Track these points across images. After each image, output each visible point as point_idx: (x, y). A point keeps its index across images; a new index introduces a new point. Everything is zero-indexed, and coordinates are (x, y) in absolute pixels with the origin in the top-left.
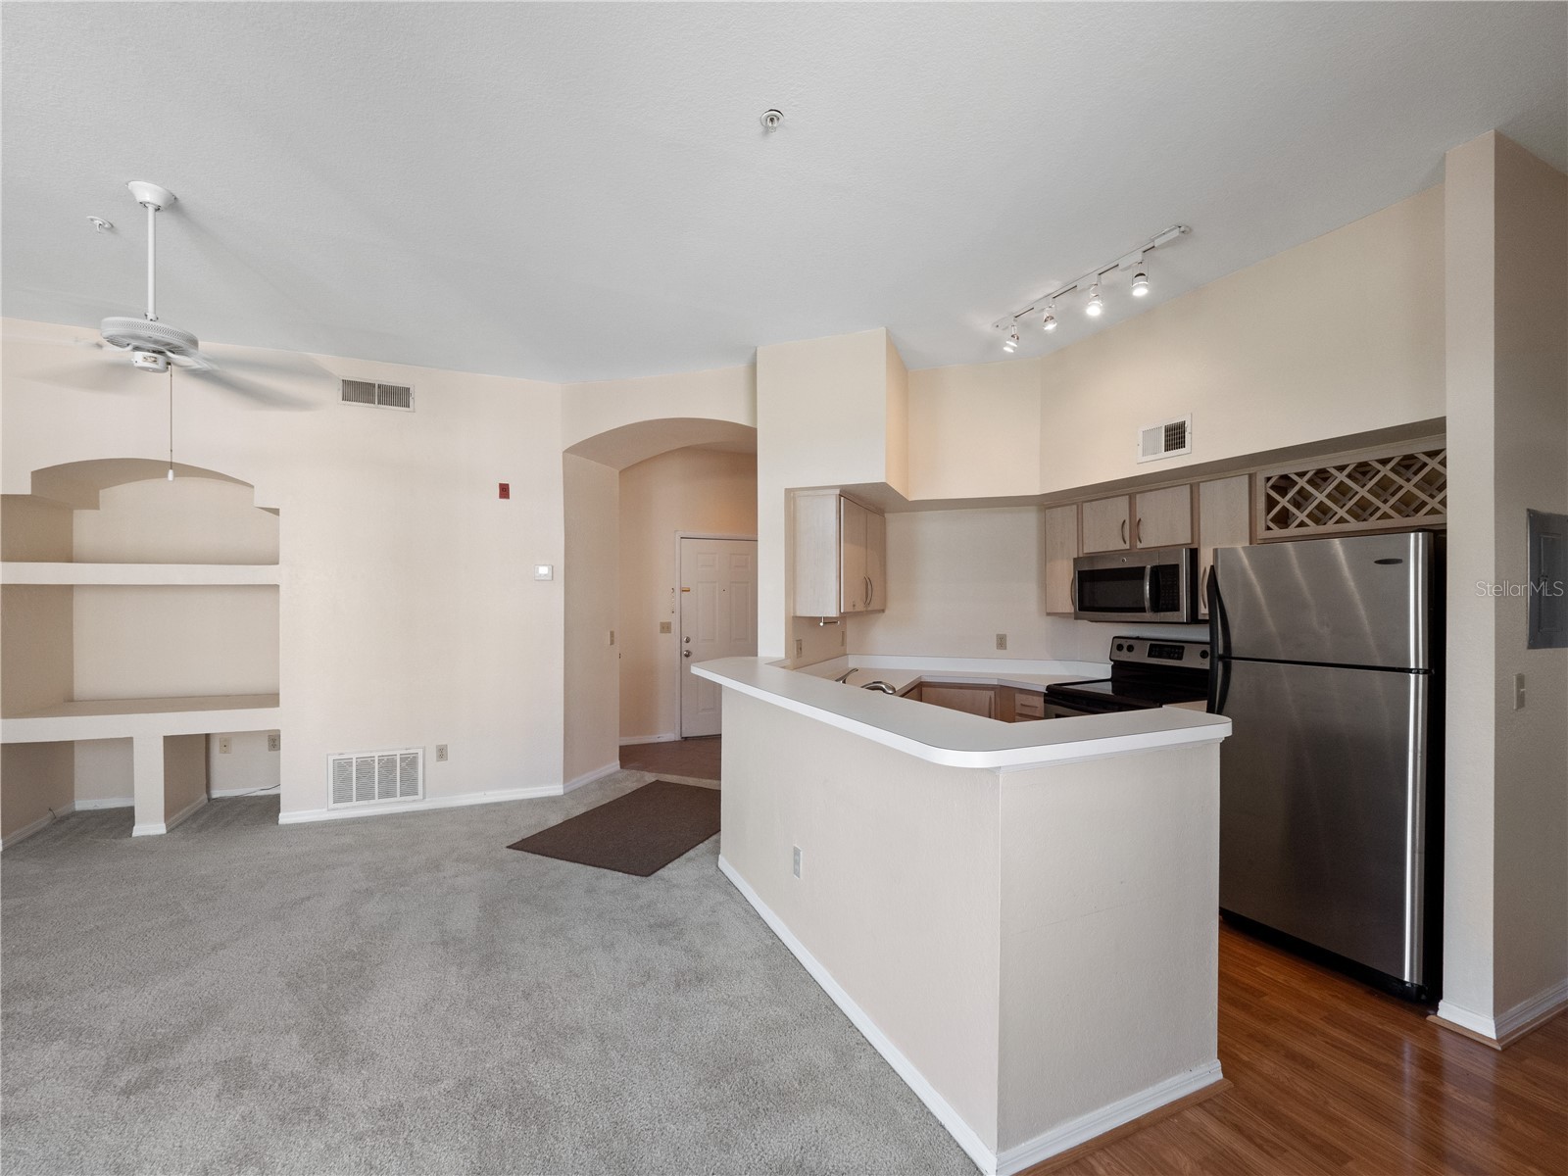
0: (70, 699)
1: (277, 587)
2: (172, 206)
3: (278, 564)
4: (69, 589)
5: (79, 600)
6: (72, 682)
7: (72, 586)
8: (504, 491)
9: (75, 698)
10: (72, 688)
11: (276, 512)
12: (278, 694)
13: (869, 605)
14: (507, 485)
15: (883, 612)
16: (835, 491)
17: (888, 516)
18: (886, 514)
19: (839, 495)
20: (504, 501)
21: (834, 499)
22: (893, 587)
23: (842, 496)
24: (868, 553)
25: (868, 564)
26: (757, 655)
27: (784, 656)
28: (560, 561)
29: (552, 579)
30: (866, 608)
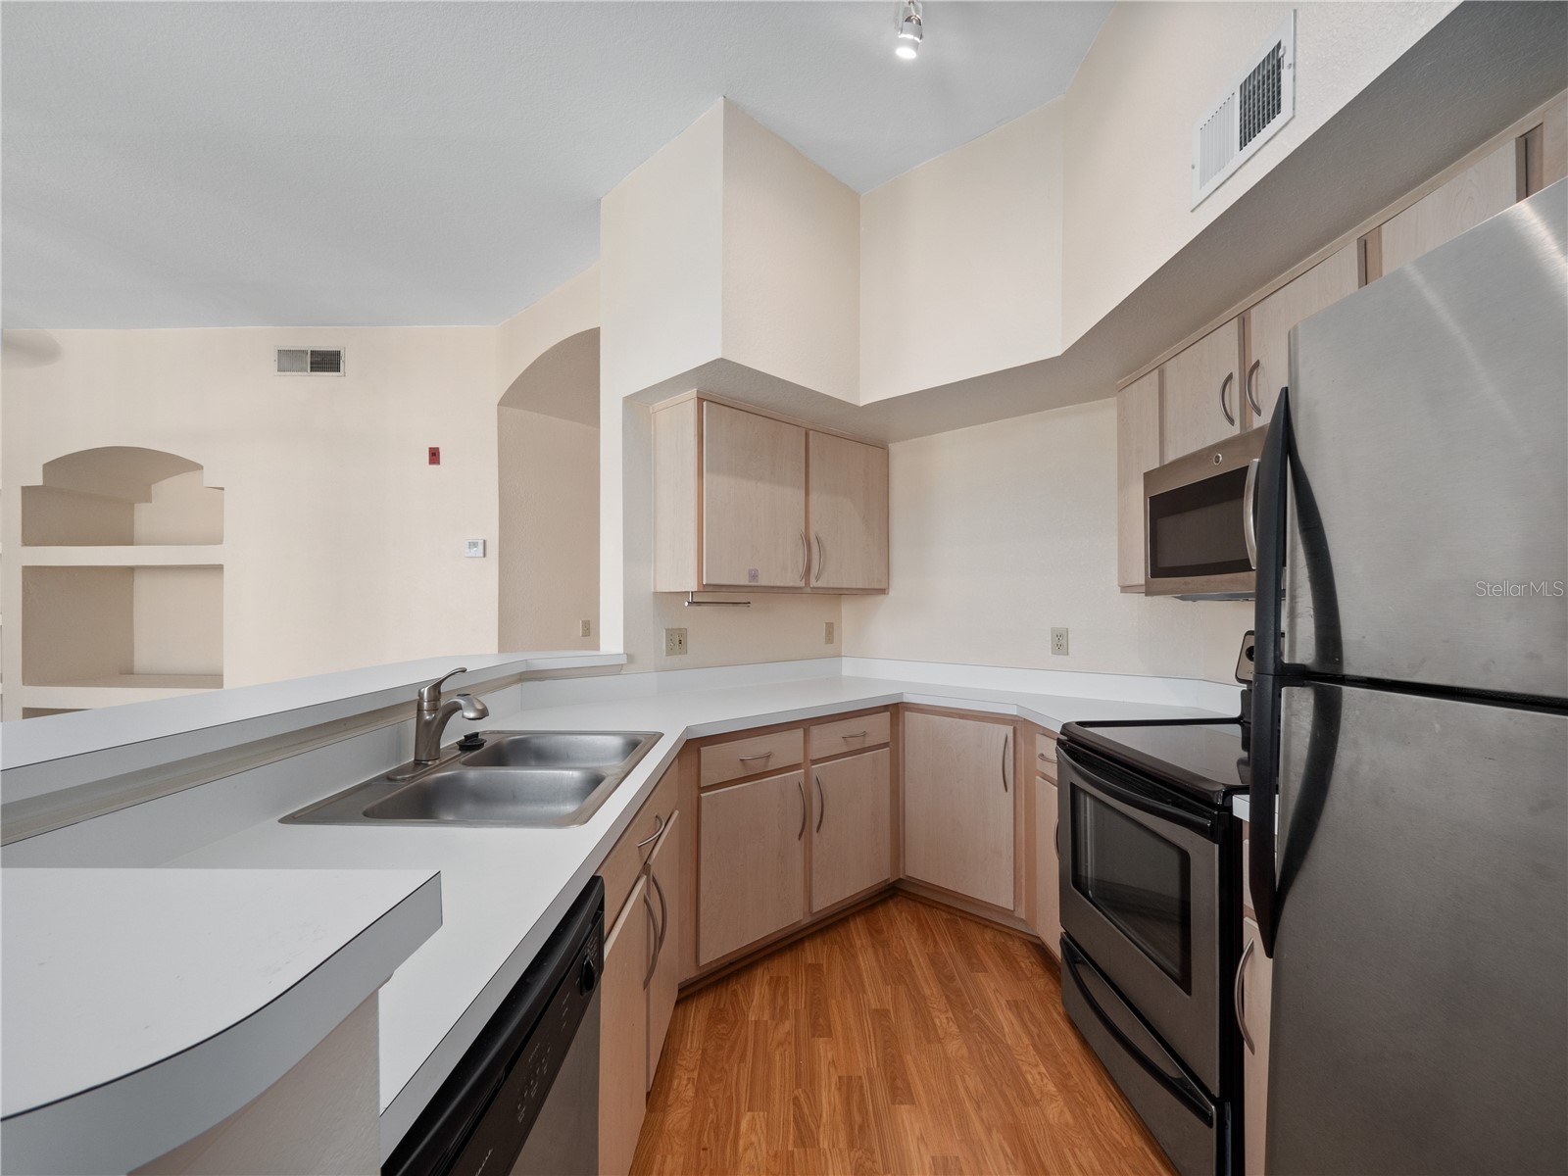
0: (131, 672)
1: (220, 566)
3: (221, 543)
4: (131, 571)
7: (132, 567)
8: (434, 456)
9: (136, 669)
10: (131, 662)
11: (223, 489)
13: (817, 578)
14: (438, 449)
15: (885, 594)
16: (693, 393)
17: (894, 448)
18: (890, 445)
19: (698, 398)
20: (434, 466)
21: (692, 406)
22: (899, 554)
23: (705, 400)
24: (814, 497)
25: (811, 516)
26: (599, 650)
27: (622, 652)
28: (493, 534)
29: (485, 556)
30: (807, 583)
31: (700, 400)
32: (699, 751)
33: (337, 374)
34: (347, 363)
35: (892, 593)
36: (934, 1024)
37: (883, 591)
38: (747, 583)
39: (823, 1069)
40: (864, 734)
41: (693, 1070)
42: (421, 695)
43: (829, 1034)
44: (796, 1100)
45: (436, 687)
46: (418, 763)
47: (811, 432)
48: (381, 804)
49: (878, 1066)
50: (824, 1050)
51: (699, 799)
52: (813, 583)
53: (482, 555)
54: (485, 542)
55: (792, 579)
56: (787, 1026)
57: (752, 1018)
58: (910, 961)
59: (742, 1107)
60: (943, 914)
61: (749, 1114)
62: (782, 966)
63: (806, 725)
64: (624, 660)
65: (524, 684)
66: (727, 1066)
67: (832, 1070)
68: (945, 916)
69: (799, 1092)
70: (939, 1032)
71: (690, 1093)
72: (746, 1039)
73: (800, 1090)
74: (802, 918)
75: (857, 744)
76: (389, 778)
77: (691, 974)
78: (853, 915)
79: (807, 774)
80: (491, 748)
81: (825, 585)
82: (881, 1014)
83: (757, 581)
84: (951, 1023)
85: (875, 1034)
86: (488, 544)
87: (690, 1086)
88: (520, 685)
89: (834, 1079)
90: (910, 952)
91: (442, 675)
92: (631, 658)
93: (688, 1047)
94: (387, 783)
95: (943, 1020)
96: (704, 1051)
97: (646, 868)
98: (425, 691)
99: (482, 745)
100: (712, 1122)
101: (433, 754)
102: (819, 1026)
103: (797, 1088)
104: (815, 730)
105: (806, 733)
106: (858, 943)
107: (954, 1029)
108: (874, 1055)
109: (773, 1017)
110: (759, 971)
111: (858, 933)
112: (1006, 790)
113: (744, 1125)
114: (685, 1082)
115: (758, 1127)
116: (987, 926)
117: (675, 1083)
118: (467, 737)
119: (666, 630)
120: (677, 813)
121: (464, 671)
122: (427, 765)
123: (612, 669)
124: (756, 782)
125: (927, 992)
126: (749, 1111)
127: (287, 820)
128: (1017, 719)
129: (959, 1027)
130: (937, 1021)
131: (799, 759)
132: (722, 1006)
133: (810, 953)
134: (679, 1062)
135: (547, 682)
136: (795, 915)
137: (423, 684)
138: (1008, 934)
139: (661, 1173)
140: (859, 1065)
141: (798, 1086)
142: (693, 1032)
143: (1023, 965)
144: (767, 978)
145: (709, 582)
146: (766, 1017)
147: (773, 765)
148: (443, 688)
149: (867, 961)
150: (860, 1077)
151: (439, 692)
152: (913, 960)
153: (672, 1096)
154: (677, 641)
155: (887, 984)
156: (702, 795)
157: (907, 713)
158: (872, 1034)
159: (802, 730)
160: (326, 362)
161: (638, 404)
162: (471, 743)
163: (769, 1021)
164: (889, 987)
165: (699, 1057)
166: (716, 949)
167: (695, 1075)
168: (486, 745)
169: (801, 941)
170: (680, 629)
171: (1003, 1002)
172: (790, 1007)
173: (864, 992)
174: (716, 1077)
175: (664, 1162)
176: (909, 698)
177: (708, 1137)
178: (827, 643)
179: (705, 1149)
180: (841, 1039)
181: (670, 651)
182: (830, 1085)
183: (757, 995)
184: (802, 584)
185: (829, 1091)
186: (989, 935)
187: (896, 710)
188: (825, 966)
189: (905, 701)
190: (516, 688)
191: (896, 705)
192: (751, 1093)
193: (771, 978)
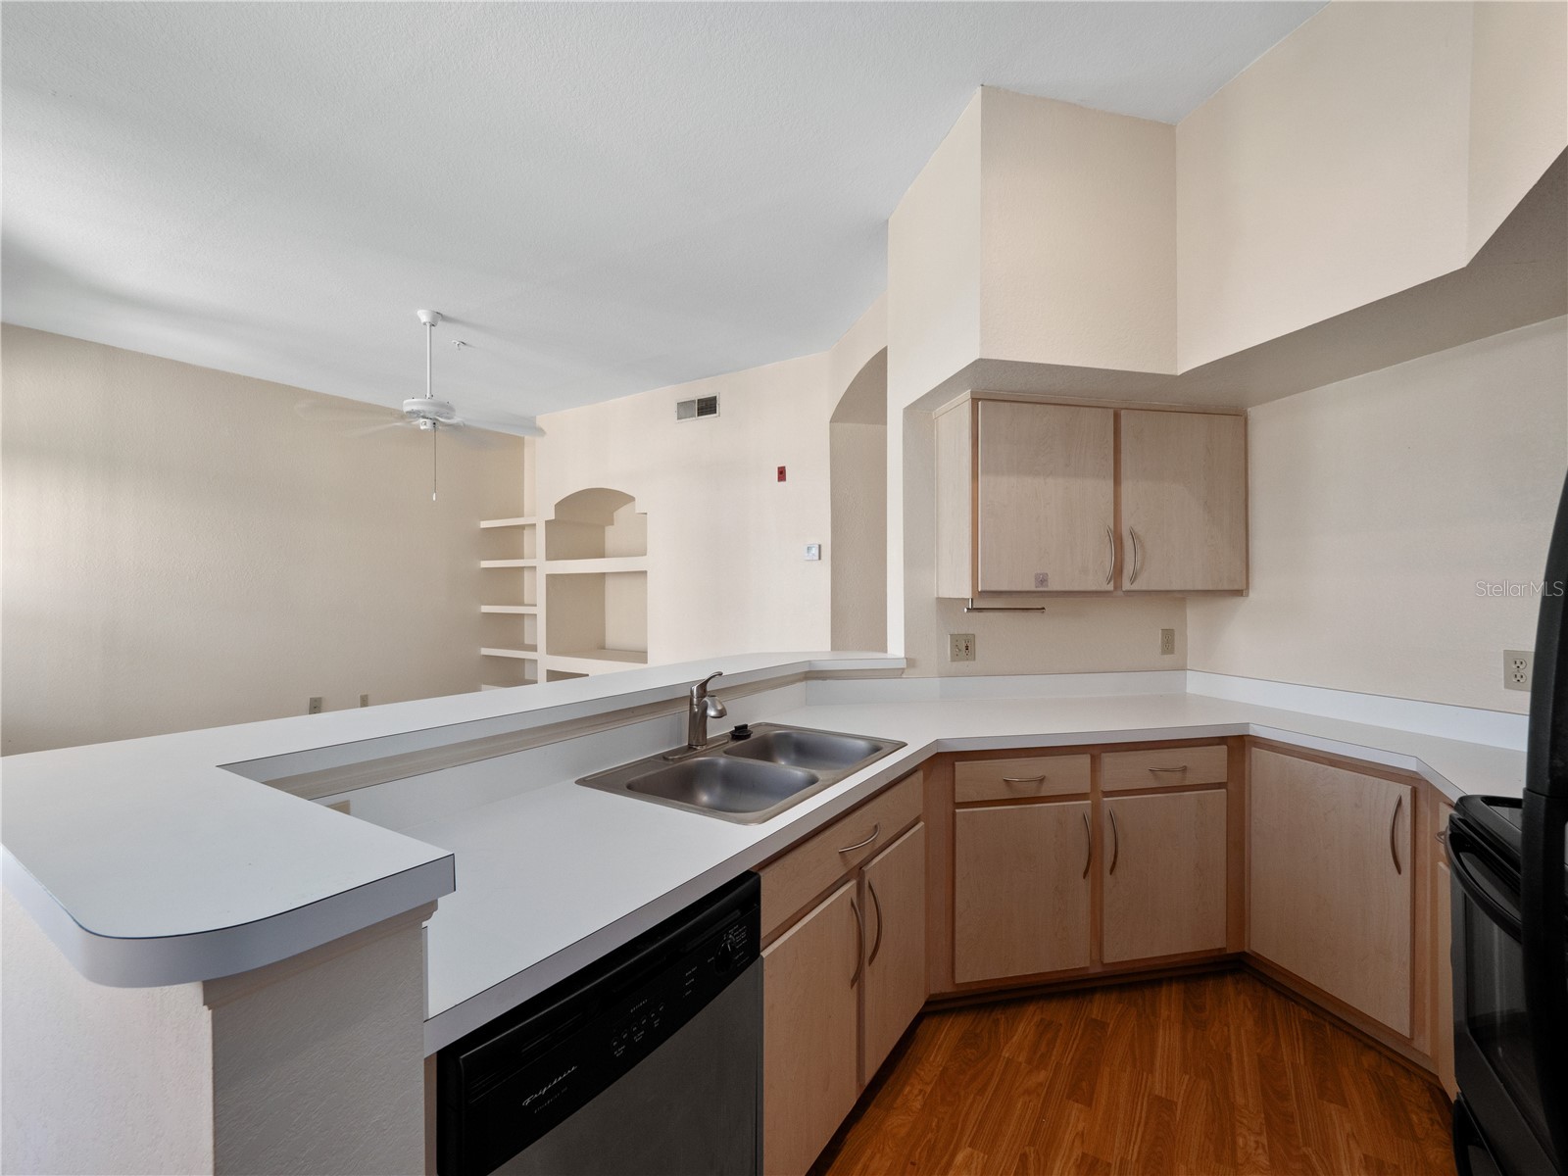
0: (603, 648)
1: (646, 572)
2: (438, 317)
3: (645, 555)
4: (602, 576)
5: (610, 585)
6: (604, 636)
7: (604, 574)
8: (782, 474)
9: (607, 646)
10: (604, 640)
11: (644, 515)
12: (646, 652)
13: (1133, 580)
14: (784, 467)
15: (1242, 595)
16: (966, 395)
17: (1254, 413)
18: (1249, 409)
19: (973, 399)
20: (782, 483)
21: (967, 407)
22: (1263, 546)
23: (980, 399)
24: (1126, 487)
25: (1124, 507)
26: (886, 652)
27: (903, 656)
28: (826, 539)
29: (820, 558)
30: (1118, 586)
31: (975, 401)
32: (954, 765)
33: (714, 415)
34: (721, 406)
35: (1252, 594)
36: (1234, 1142)
37: (1239, 593)
38: (1033, 588)
39: (1067, 1136)
40: (1184, 769)
41: (927, 1084)
42: (692, 692)
43: (1089, 1102)
44: (1024, 1157)
45: (703, 686)
46: (690, 747)
47: (1123, 412)
48: (645, 778)
49: (1137, 1160)
50: (1076, 1118)
51: (954, 814)
52: (1127, 585)
53: (817, 558)
54: (820, 546)
55: (1097, 581)
56: (1042, 1076)
57: (1006, 1054)
58: (1229, 1057)
59: (965, 1139)
60: (1304, 1012)
61: (969, 1150)
62: (1060, 1012)
63: (1096, 752)
64: (903, 664)
65: (810, 682)
66: (962, 1093)
67: (1077, 1143)
68: (1305, 1014)
69: (1031, 1151)
70: (1239, 1155)
71: (917, 1105)
72: (992, 1074)
73: (1032, 1149)
74: (1088, 965)
75: (1174, 780)
76: (664, 757)
77: (942, 987)
78: (1170, 980)
79: (1096, 808)
80: (757, 739)
81: (1144, 588)
82: (1165, 1105)
83: (1047, 586)
84: (1260, 1151)
85: (1146, 1123)
86: (823, 548)
87: (920, 1098)
88: (804, 683)
89: (1077, 1152)
90: (1233, 1042)
91: (706, 677)
92: (911, 662)
93: (931, 1059)
94: (662, 761)
95: (1250, 1140)
96: (945, 1069)
97: (858, 872)
98: (695, 688)
99: (748, 736)
100: (929, 1141)
101: (701, 740)
102: (1081, 1088)
103: (1029, 1145)
104: (1107, 759)
105: (1095, 760)
106: (1164, 1013)
107: (1263, 1160)
108: (1136, 1147)
109: (1029, 1061)
110: (1031, 1008)
111: (1169, 1003)
112: (1400, 872)
113: (960, 1158)
114: (916, 1092)
115: (974, 1166)
116: (1371, 1048)
117: (907, 1089)
118: (738, 728)
119: (951, 635)
120: (921, 824)
121: (721, 674)
122: (695, 749)
123: (896, 673)
124: (1028, 806)
125: (1240, 1100)
126: (969, 1146)
127: (582, 782)
128: (1417, 777)
129: (1271, 1160)
130: (1240, 1141)
131: (1086, 788)
132: (978, 1031)
133: (1097, 1007)
134: (917, 1070)
135: (828, 681)
136: (1077, 958)
137: (694, 682)
138: (1403, 1068)
139: (865, 1168)
140: (1112, 1150)
141: (1032, 1143)
142: (940, 1047)
143: (1414, 1118)
144: (1036, 1019)
145: (985, 589)
146: (1021, 1059)
147: (1045, 791)
148: (709, 687)
149: (1168, 1039)
150: (1109, 1165)
151: (705, 691)
152: (1234, 1055)
153: (899, 1101)
154: (964, 647)
155: (1186, 1073)
156: (957, 811)
157: (1254, 749)
158: (1143, 1121)
159: (1089, 756)
160: (707, 406)
161: (921, 410)
162: (740, 732)
163: (1024, 1064)
164: (1187, 1077)
165: (938, 1073)
166: (973, 971)
167: (929, 1089)
168: (753, 737)
169: (1092, 991)
170: (967, 635)
171: (1358, 1155)
172: (1053, 1058)
173: (1151, 1071)
174: (948, 1099)
175: (872, 1157)
176: (1257, 730)
177: (920, 1153)
178: (1164, 652)
179: (913, 1164)
180: (1100, 1114)
181: (955, 657)
182: (1069, 1158)
183: (1022, 1030)
184: (1110, 587)
185: (1065, 1163)
186: (1369, 1060)
187: (1238, 745)
188: (1111, 1026)
189: (1251, 733)
190: (801, 686)
191: (1241, 738)
192: (977, 1131)
193: (1042, 1020)
